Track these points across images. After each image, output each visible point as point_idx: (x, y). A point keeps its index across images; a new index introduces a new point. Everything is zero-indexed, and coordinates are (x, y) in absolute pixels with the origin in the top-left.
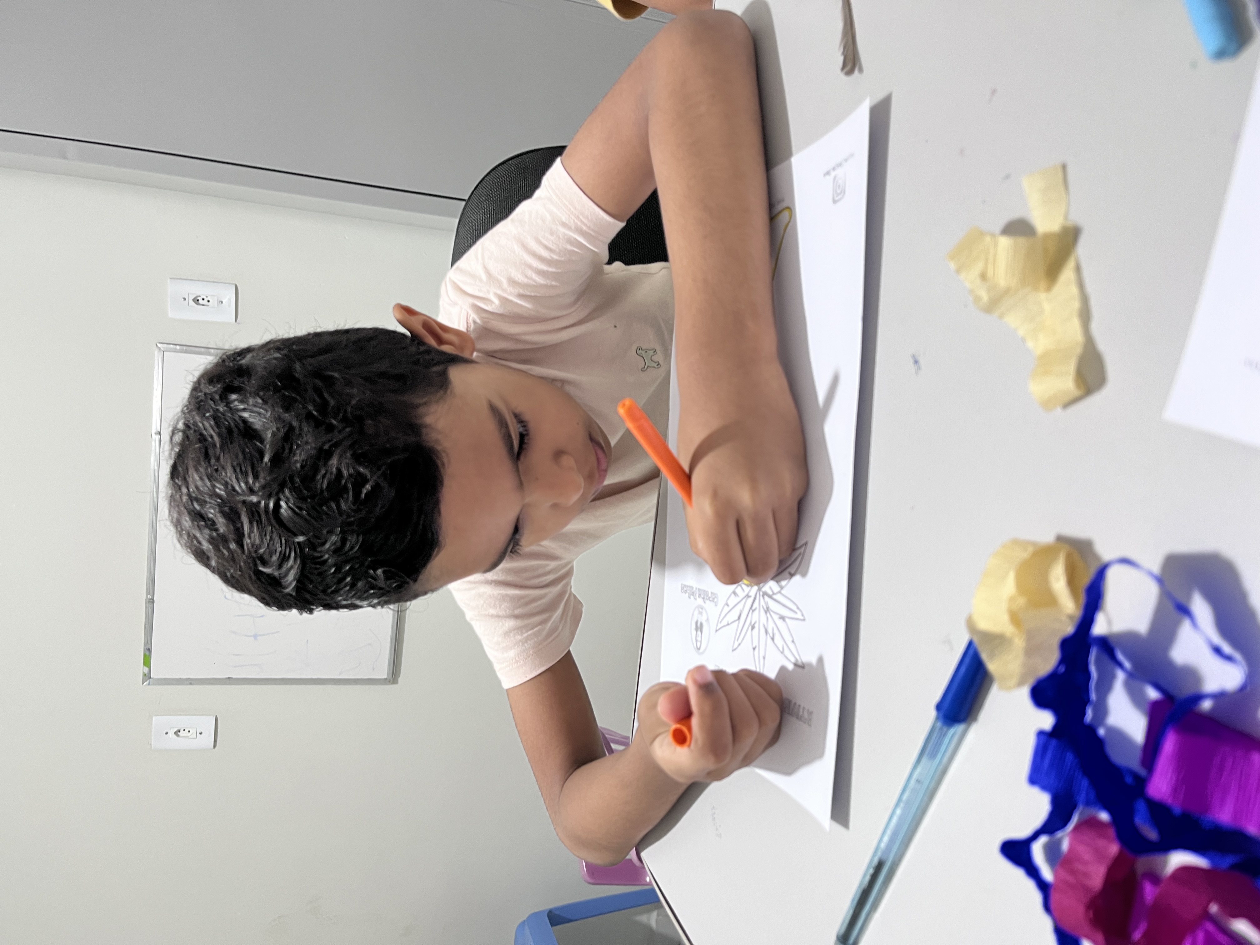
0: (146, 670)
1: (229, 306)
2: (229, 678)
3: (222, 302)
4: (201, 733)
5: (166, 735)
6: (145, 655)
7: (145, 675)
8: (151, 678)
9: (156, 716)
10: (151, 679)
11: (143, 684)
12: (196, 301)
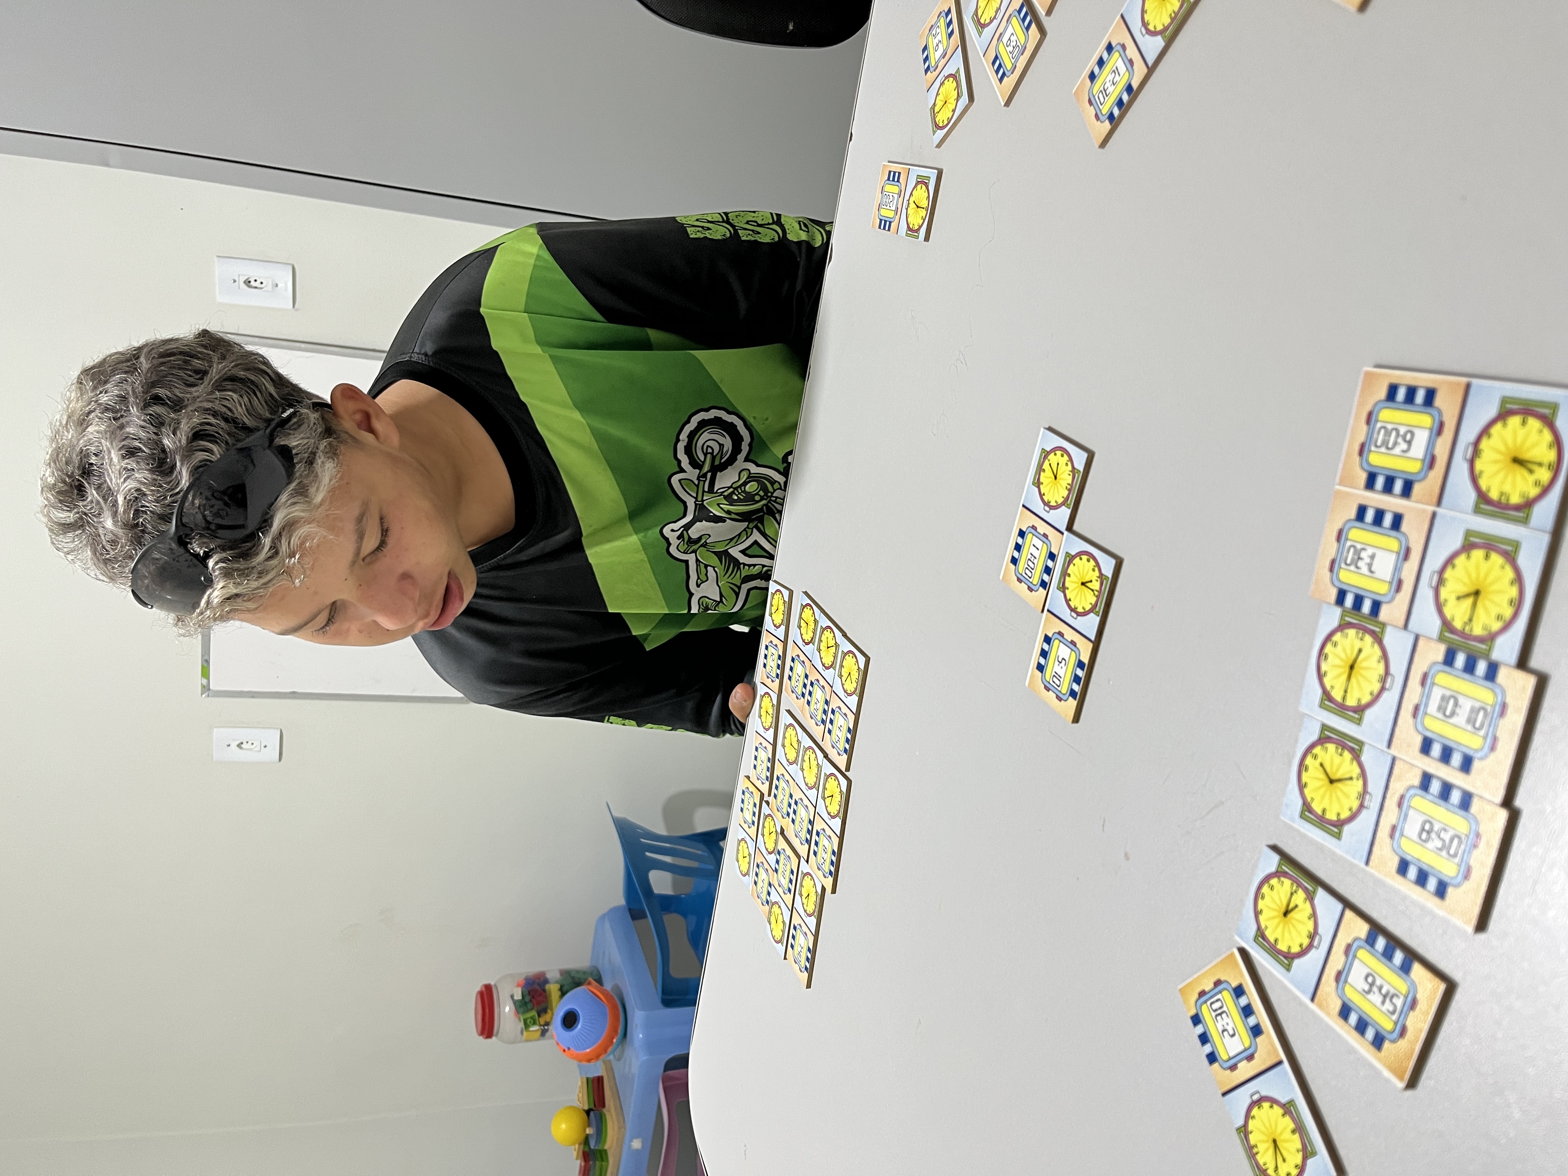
0: (205, 681)
1: (286, 290)
2: (294, 693)
3: (277, 285)
4: (265, 747)
5: (229, 748)
6: (203, 666)
7: (203, 687)
8: (209, 689)
9: (216, 727)
10: (210, 691)
11: (202, 695)
12: (248, 282)
